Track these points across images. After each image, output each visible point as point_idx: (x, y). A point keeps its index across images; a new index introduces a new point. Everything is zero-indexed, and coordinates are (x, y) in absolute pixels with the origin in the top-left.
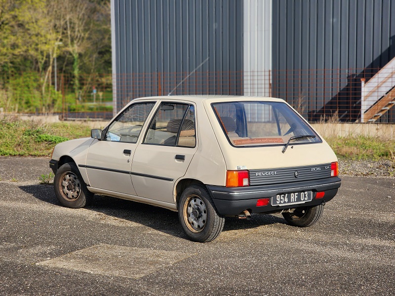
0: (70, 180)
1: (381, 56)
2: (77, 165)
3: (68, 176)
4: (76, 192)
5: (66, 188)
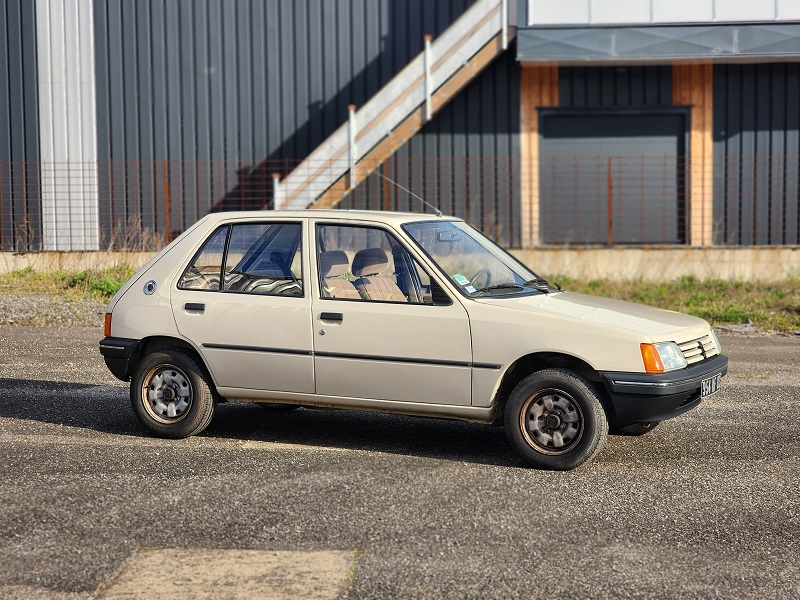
1: (295, 137)
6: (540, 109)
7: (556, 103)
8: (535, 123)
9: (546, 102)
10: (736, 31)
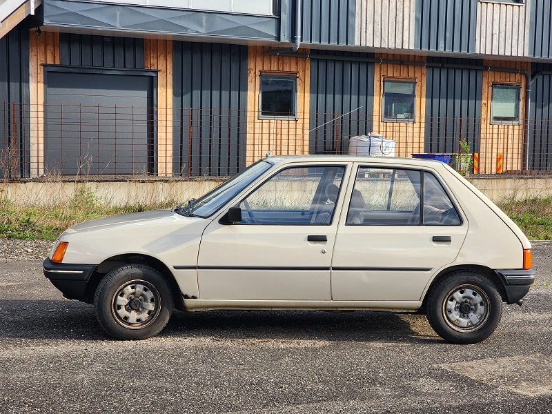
0: (133, 294)
2: (170, 267)
3: (129, 287)
4: (147, 311)
5: (123, 308)
6: (44, 66)
7: (58, 62)
8: (41, 77)
9: (50, 61)
10: (204, 17)
